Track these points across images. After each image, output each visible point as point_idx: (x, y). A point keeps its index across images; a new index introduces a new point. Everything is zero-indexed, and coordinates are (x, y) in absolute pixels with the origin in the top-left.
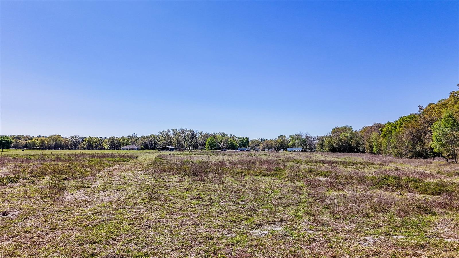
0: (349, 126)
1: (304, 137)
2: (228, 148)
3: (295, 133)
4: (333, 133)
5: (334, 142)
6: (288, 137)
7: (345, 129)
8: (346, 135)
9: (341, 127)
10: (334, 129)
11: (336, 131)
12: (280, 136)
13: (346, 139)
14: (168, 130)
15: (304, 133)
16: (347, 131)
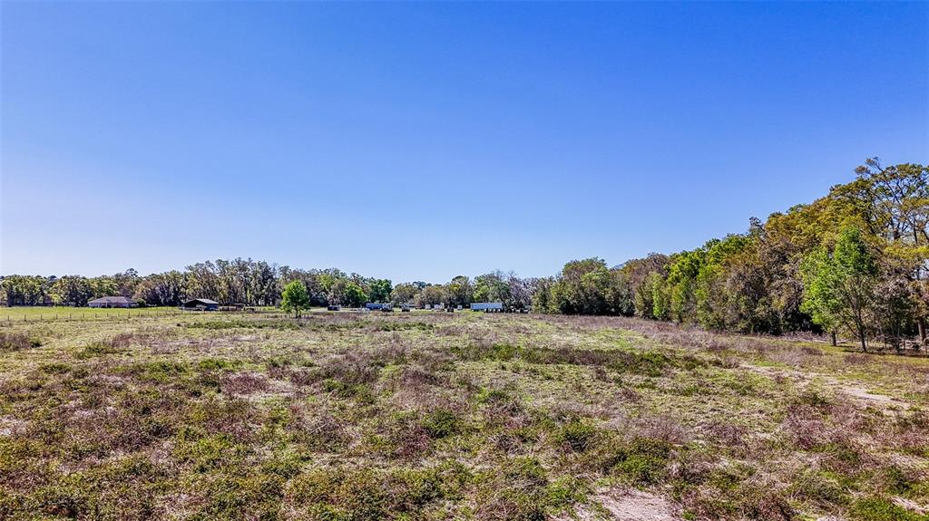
0: (599, 259)
1: (505, 280)
2: (345, 304)
3: (488, 272)
4: (567, 272)
5: (569, 293)
6: (472, 280)
7: (591, 265)
8: (594, 278)
9: (583, 261)
10: (569, 265)
11: (574, 269)
12: (457, 278)
13: (594, 285)
14: (208, 262)
15: (506, 272)
16: (596, 269)
